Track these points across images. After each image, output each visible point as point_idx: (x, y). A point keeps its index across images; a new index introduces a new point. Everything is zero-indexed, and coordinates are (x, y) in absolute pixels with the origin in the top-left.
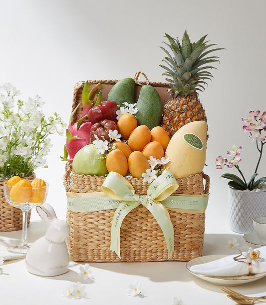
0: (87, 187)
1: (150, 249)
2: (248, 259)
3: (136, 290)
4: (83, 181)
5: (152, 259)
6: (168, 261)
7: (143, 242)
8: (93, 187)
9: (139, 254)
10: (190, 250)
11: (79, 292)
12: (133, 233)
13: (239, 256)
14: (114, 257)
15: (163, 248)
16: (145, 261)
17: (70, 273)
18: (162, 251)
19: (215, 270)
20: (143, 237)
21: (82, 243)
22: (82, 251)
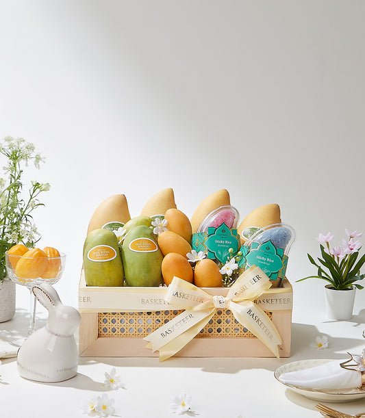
2: (360, 366)
3: (184, 405)
11: (105, 407)
13: (348, 362)
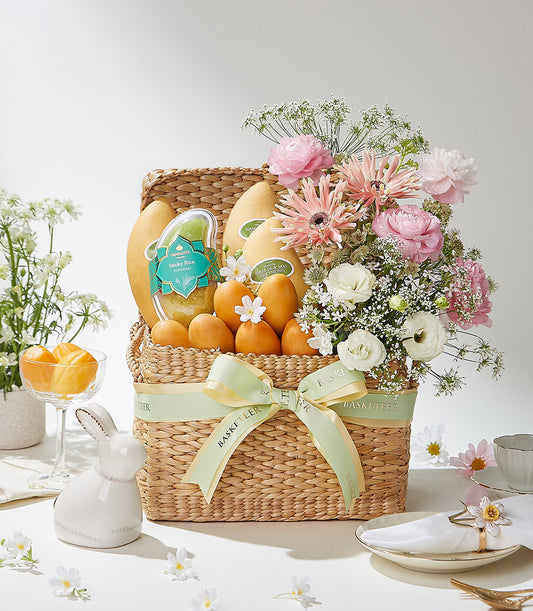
0: (177, 372)
1: (303, 495)
2: (477, 521)
4: (170, 358)
5: (305, 515)
6: (336, 519)
7: (287, 482)
8: (189, 371)
9: (280, 507)
10: (382, 499)
12: (266, 464)
13: (461, 514)
14: (230, 511)
15: (326, 494)
16: (291, 518)
17: (144, 540)
18: (325, 500)
19: (411, 541)
20: (288, 472)
21: (167, 484)
22: (165, 499)
